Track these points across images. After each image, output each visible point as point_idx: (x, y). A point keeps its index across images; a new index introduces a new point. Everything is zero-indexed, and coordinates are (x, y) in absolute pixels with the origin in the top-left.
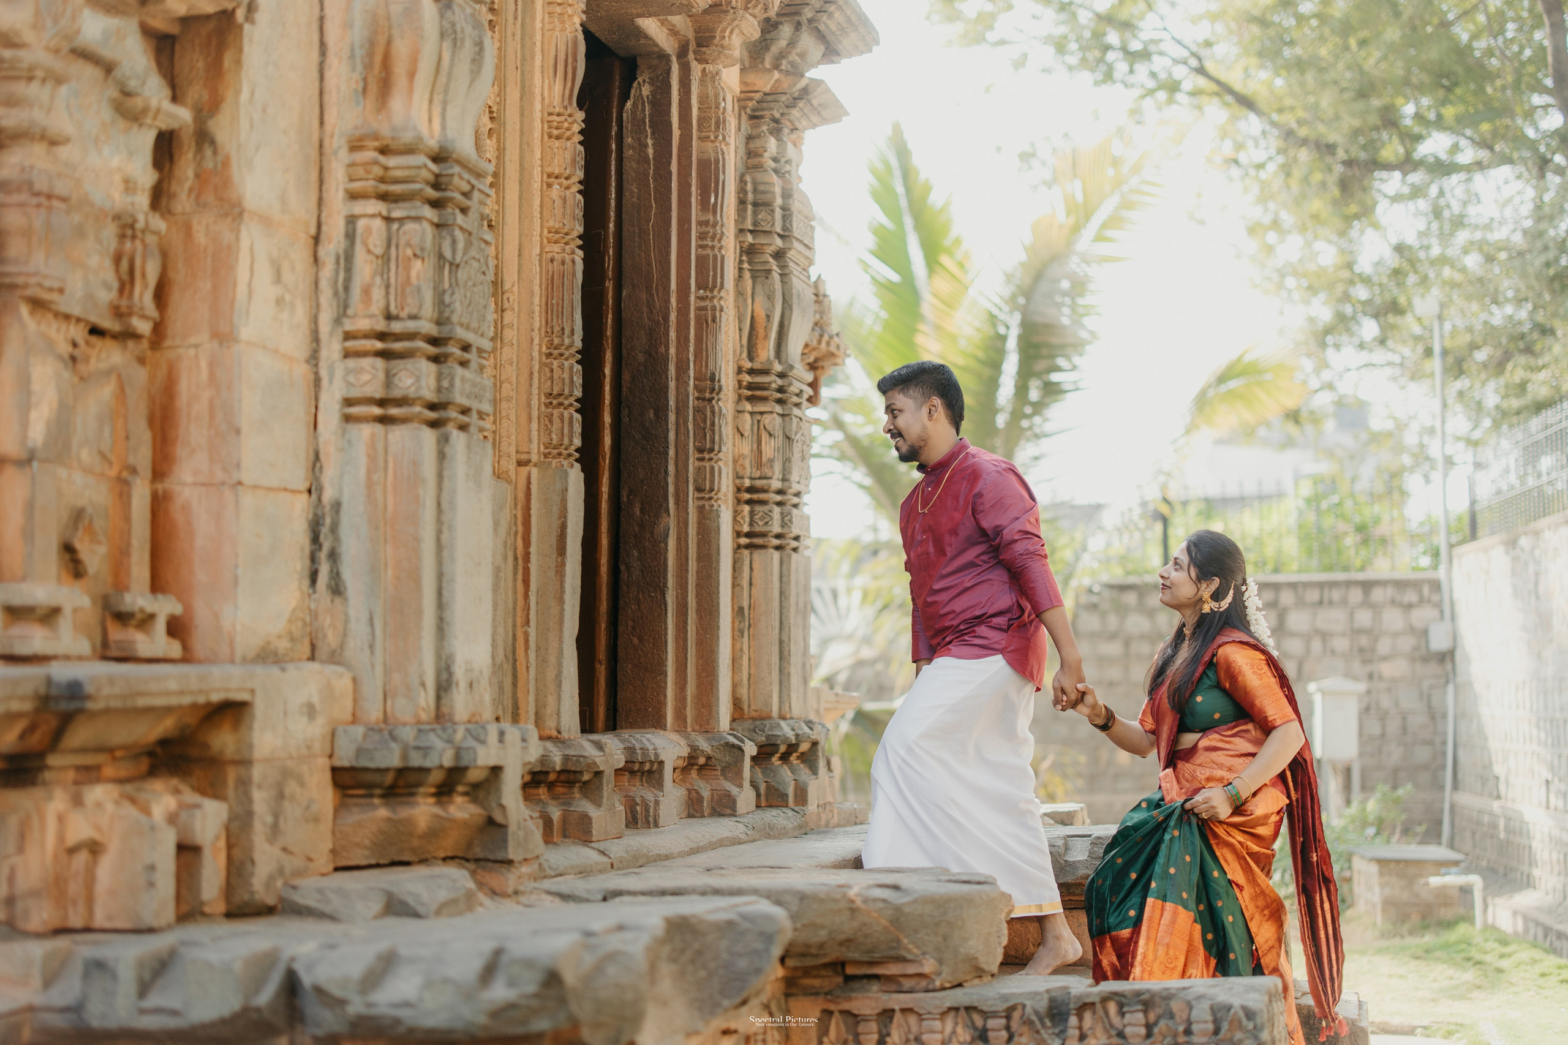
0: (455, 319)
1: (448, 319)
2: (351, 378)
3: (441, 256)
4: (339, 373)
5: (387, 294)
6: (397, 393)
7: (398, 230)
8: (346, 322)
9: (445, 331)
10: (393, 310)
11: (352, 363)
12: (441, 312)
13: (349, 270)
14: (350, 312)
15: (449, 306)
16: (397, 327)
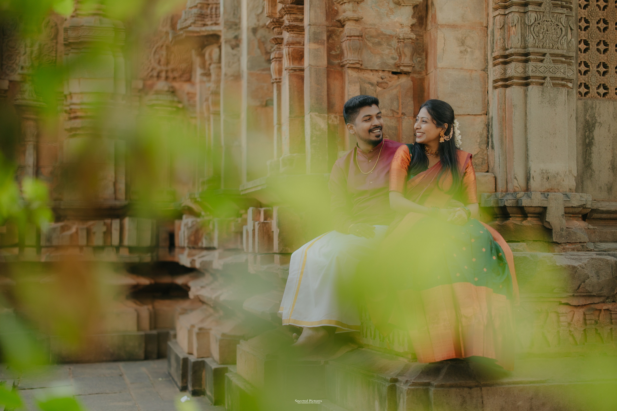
0: (530, 46)
1: (528, 46)
2: (494, 74)
3: (525, 23)
4: (492, 72)
5: (504, 41)
6: (507, 76)
7: (507, 18)
8: (493, 54)
9: (527, 51)
10: (507, 47)
11: (494, 68)
12: (525, 44)
13: (493, 36)
14: (494, 50)
15: (527, 41)
16: (507, 52)
